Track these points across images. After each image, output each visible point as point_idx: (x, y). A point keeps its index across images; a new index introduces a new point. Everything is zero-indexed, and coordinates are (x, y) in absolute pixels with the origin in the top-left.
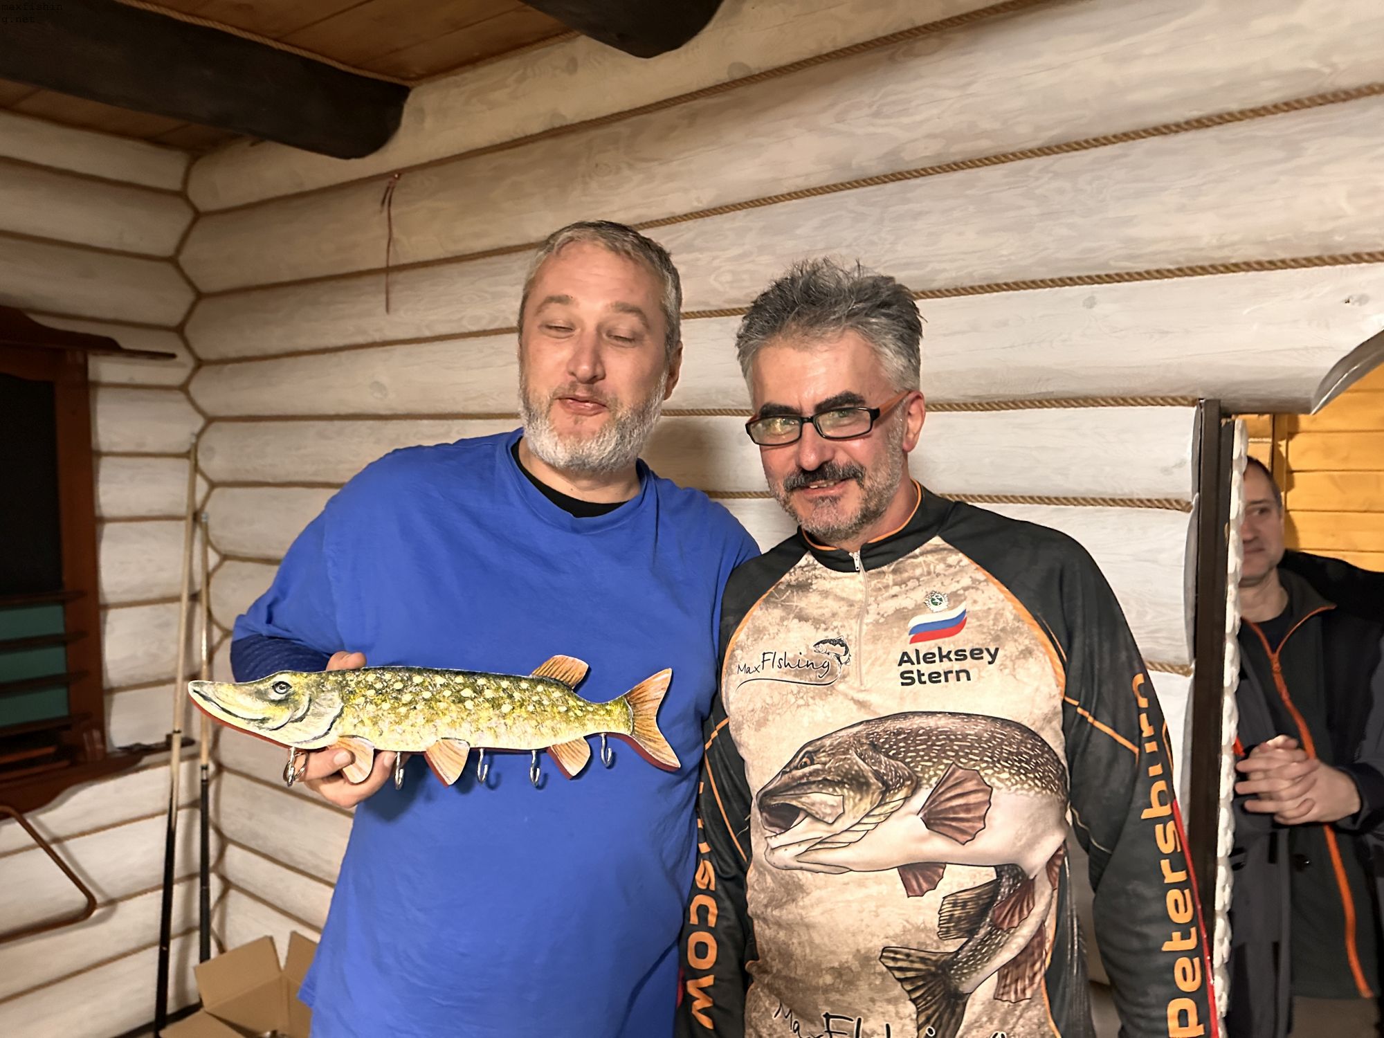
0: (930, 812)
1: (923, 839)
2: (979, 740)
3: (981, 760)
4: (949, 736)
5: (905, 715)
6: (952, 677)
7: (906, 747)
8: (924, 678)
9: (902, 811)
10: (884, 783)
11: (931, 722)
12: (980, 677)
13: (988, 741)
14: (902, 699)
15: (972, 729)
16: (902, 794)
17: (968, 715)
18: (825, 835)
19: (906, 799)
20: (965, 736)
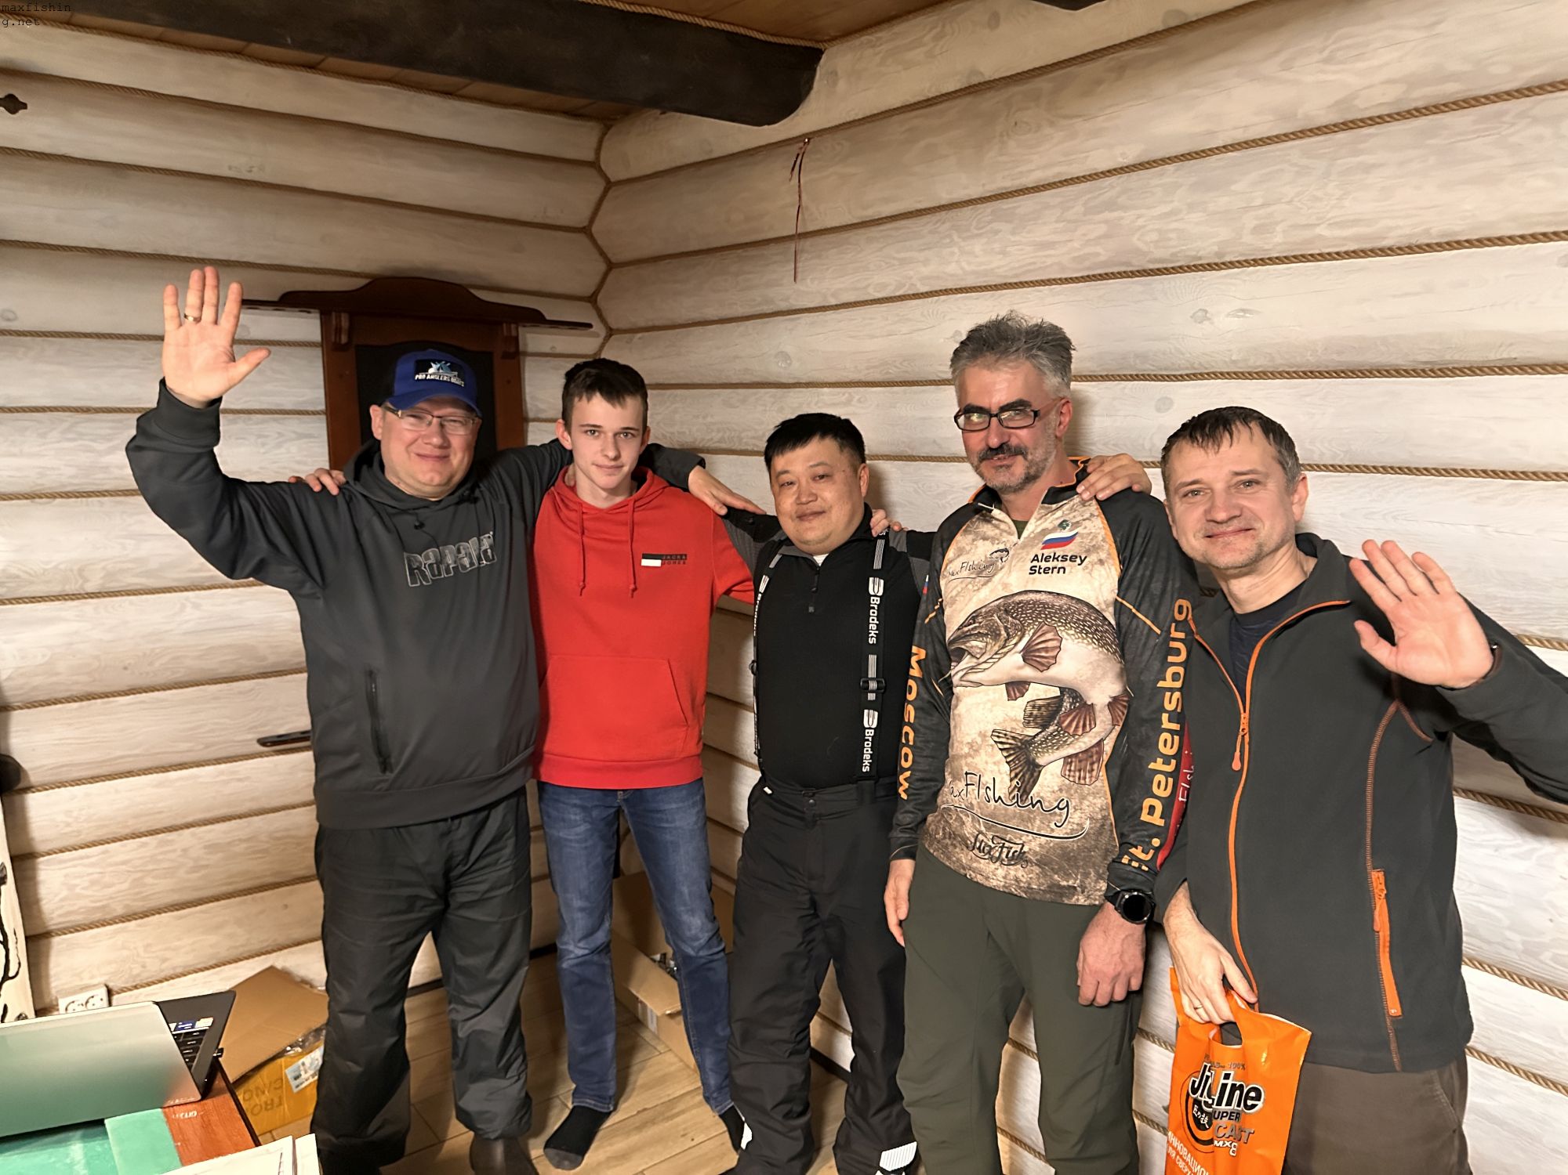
0: (1026, 652)
1: (1020, 668)
2: (1060, 610)
3: (1060, 621)
4: (1045, 605)
5: (1026, 592)
6: (1056, 570)
7: (1023, 610)
8: (1042, 571)
9: (1013, 651)
10: (1008, 634)
11: (1038, 597)
12: (1071, 572)
13: (1066, 610)
14: (1027, 582)
15: (1058, 602)
16: (1014, 641)
17: (1058, 594)
18: (974, 664)
19: (1016, 644)
20: (1053, 606)
